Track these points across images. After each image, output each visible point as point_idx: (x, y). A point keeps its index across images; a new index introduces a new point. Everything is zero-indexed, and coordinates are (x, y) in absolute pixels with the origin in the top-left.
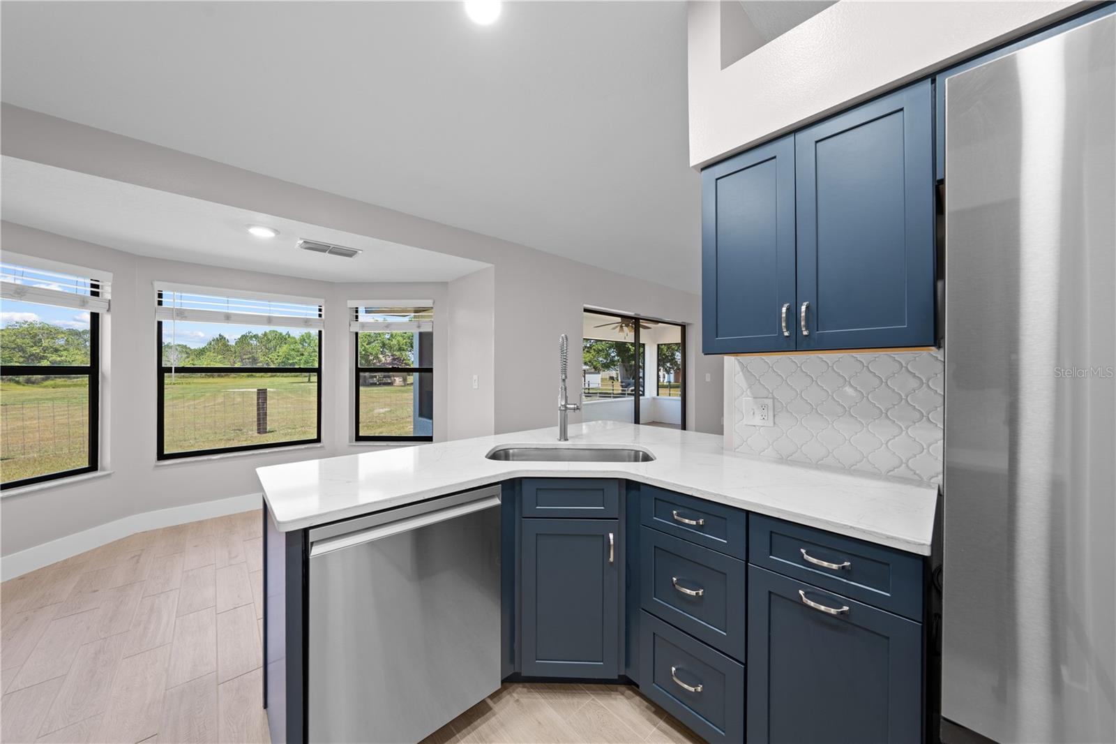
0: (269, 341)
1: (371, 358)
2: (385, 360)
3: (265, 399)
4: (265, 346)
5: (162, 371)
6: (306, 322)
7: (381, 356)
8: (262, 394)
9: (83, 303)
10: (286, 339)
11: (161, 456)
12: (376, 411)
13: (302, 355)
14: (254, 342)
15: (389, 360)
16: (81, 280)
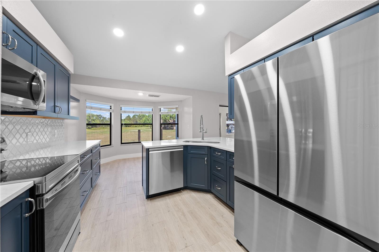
0: (140, 116)
1: (167, 121)
2: (171, 121)
3: (140, 132)
4: (139, 118)
5: (122, 124)
6: (149, 112)
7: (170, 120)
8: (139, 131)
9: (109, 111)
10: (144, 116)
11: (122, 143)
12: (168, 137)
13: (149, 120)
14: (137, 117)
15: (172, 121)
16: (109, 106)
